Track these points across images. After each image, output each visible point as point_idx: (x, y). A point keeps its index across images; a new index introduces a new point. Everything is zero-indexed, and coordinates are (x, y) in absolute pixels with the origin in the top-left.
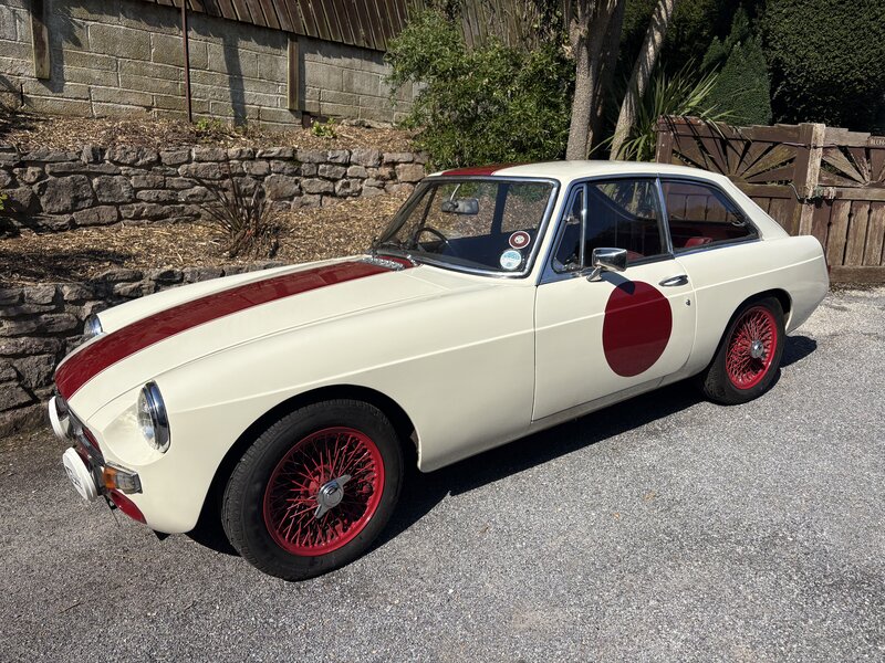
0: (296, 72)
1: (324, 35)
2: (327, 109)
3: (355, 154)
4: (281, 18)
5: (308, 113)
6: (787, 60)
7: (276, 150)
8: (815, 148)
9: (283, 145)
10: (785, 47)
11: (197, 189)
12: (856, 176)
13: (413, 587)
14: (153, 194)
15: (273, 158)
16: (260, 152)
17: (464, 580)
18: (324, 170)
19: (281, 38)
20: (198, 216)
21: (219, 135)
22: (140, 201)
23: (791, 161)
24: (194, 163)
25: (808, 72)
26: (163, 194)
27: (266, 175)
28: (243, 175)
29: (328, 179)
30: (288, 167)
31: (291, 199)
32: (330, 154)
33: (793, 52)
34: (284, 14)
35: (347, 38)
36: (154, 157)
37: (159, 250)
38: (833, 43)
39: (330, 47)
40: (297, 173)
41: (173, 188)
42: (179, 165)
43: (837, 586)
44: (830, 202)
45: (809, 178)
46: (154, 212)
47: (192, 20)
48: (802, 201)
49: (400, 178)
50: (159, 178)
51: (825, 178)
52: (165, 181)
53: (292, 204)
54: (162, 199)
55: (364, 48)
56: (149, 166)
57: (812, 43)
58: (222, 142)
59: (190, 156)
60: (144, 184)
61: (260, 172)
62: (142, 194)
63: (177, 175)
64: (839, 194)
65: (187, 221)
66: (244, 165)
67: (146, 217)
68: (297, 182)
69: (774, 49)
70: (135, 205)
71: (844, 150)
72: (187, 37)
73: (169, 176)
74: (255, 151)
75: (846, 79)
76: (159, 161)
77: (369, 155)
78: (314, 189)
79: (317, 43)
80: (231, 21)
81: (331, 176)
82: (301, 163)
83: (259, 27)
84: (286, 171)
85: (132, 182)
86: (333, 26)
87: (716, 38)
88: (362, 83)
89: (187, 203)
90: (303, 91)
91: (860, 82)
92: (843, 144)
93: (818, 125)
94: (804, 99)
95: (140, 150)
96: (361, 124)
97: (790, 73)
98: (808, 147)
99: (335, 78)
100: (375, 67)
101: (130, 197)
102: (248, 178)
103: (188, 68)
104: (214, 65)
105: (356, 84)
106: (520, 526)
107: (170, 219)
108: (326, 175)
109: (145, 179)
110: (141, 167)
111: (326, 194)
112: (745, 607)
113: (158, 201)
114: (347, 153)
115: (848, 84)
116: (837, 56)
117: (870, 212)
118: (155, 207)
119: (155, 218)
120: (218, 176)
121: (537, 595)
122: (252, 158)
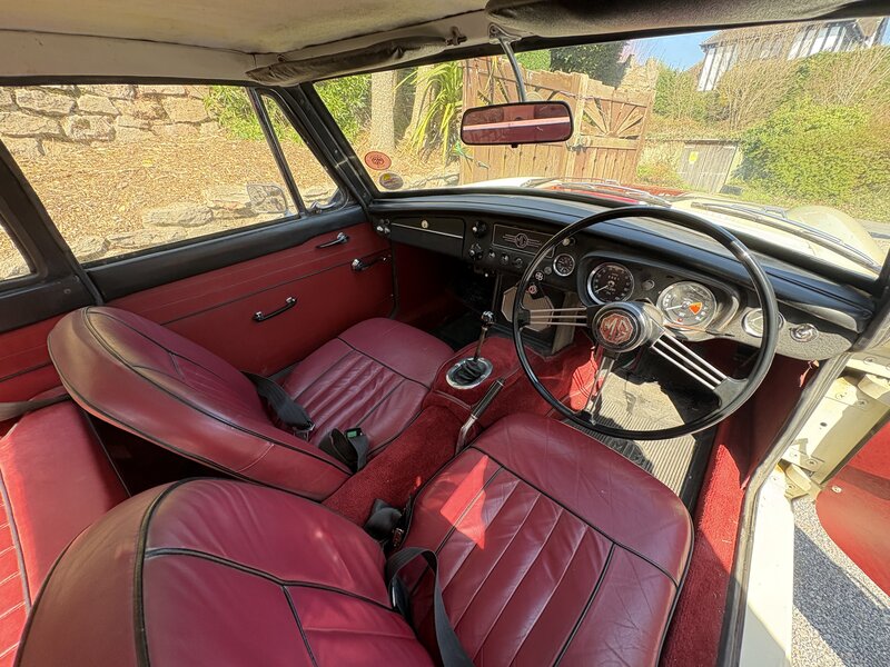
8: (581, 98)
12: (602, 126)
44: (586, 150)
45: (574, 128)
48: (568, 148)
49: (172, 116)
51: (584, 128)
64: (591, 142)
71: (597, 101)
92: (598, 97)
93: (584, 76)
98: (576, 97)
111: (49, 137)
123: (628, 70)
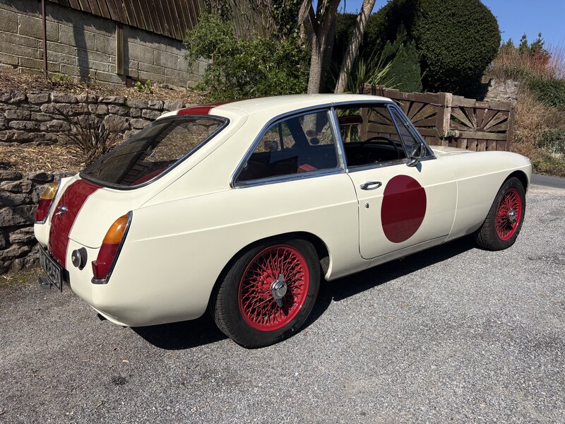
0: (122, 49)
1: (141, 26)
2: (143, 75)
3: (167, 103)
4: (111, 11)
5: (130, 78)
6: (429, 55)
7: (112, 98)
8: (447, 107)
9: (117, 95)
10: (428, 48)
11: (55, 122)
12: (470, 125)
13: (269, 374)
14: (22, 124)
15: (110, 103)
16: (101, 98)
17: (302, 366)
18: (146, 113)
19: (111, 25)
20: (56, 141)
21: (69, 86)
22: (11, 128)
23: (434, 114)
24: (52, 103)
25: (442, 63)
26: (30, 124)
27: (105, 115)
28: (89, 113)
29: (148, 119)
30: (121, 110)
31: (123, 132)
32: (150, 103)
33: (433, 51)
34: (113, 9)
35: (156, 29)
36: (23, 97)
37: (31, 160)
38: (455, 46)
39: (145, 34)
40: (127, 114)
41: (37, 120)
42: (41, 104)
43: (538, 346)
44: (456, 139)
45: (444, 125)
46: (22, 137)
47: (49, 8)
48: (441, 138)
50: (26, 113)
51: (453, 125)
52: (31, 115)
53: (124, 135)
54: (28, 128)
55: (168, 37)
56: (18, 104)
57: (443, 46)
58: (72, 91)
59: (49, 98)
60: (15, 116)
61: (100, 112)
62: (13, 124)
63: (40, 111)
64: (461, 134)
65: (47, 144)
66: (89, 107)
67: (16, 140)
68: (127, 120)
69: (422, 49)
70: (7, 131)
71: (462, 109)
72: (45, 20)
73: (34, 111)
74: (97, 98)
75: (463, 67)
76: (26, 100)
77: (176, 104)
78: (139, 126)
79: (136, 31)
80: (77, 10)
81: (151, 118)
82: (130, 108)
83: (96, 16)
84: (120, 112)
85: (6, 114)
86: (147, 20)
87: (388, 41)
88: (167, 60)
89: (47, 131)
90: (127, 62)
91: (470, 69)
92: (462, 106)
93: (448, 94)
94: (439, 79)
95: (12, 91)
96: (166, 87)
97: (431, 63)
98: (443, 107)
99: (148, 55)
100: (175, 50)
101: (4, 125)
102: (93, 116)
103: (46, 40)
104: (63, 39)
105: (163, 61)
106: (329, 329)
107: (34, 143)
108: (147, 116)
109: (15, 112)
110: (13, 104)
112: (490, 363)
113: (25, 129)
114: (161, 102)
115: (464, 70)
116: (458, 54)
117: (477, 145)
118: (23, 133)
119: (22, 141)
120: (70, 113)
121: (356, 370)
122: (95, 102)
123: (490, 88)
